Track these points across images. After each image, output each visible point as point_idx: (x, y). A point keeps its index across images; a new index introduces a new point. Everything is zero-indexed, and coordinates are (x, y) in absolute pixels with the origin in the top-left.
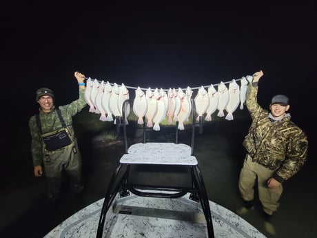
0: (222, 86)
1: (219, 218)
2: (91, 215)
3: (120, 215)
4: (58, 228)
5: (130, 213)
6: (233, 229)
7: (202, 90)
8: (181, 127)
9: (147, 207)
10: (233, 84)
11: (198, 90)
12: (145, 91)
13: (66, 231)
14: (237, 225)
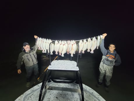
0: (89, 39)
1: (86, 91)
2: (36, 90)
3: (48, 90)
4: (22, 96)
5: (52, 89)
6: (91, 95)
7: (81, 41)
8: (72, 55)
9: (58, 86)
10: (94, 39)
11: (79, 41)
12: (59, 42)
13: (25, 97)
14: (92, 93)
